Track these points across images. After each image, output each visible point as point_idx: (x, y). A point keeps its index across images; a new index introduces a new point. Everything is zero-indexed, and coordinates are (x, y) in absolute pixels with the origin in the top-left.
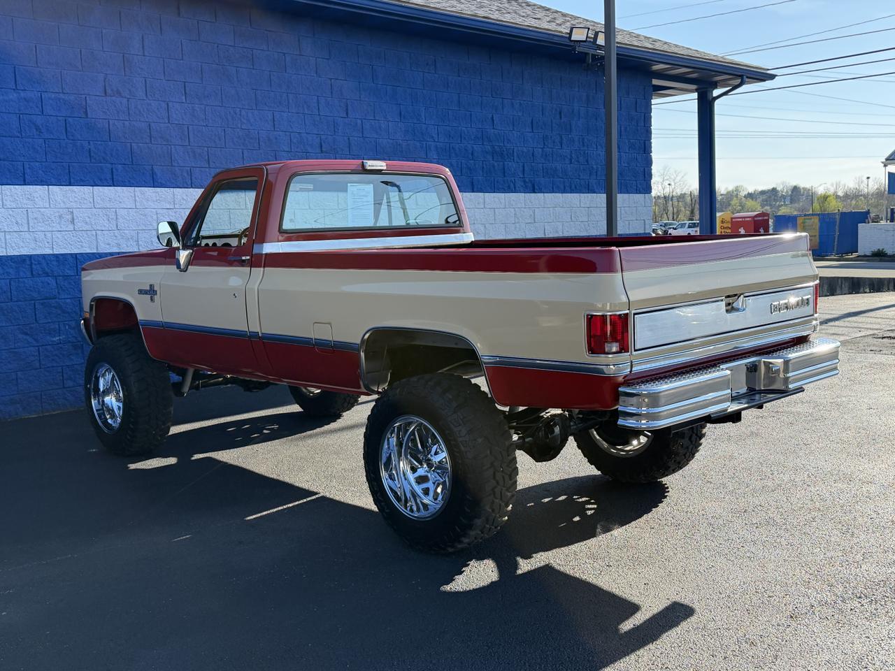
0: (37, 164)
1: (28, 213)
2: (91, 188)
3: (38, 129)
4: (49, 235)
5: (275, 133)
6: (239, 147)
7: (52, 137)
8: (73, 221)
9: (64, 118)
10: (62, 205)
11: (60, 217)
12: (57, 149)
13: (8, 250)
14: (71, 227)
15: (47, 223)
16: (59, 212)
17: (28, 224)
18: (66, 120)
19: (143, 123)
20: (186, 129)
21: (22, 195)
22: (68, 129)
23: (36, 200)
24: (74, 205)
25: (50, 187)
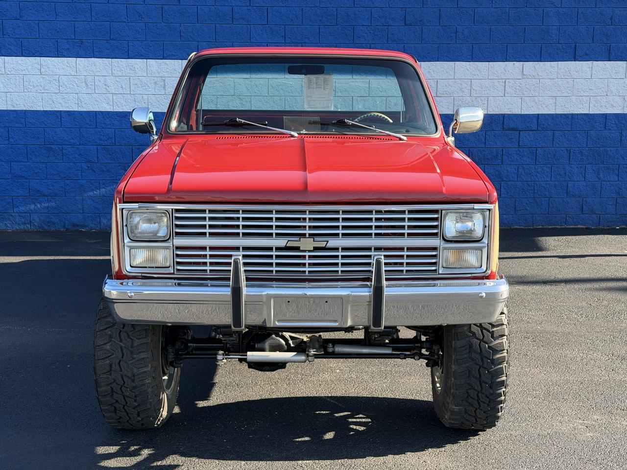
0: (138, 42)
1: (130, 80)
2: (180, 61)
3: (140, 15)
4: (146, 97)
5: (355, 9)
6: (315, 24)
7: (151, 21)
8: (164, 87)
9: (161, 6)
10: (157, 75)
11: (155, 83)
12: (155, 30)
13: (115, 107)
14: (163, 92)
15: (145, 88)
16: (154, 80)
17: (130, 88)
18: (162, 8)
19: (227, 7)
20: (265, 10)
21: (126, 66)
22: (164, 14)
23: (136, 70)
24: (166, 74)
25: (148, 60)
